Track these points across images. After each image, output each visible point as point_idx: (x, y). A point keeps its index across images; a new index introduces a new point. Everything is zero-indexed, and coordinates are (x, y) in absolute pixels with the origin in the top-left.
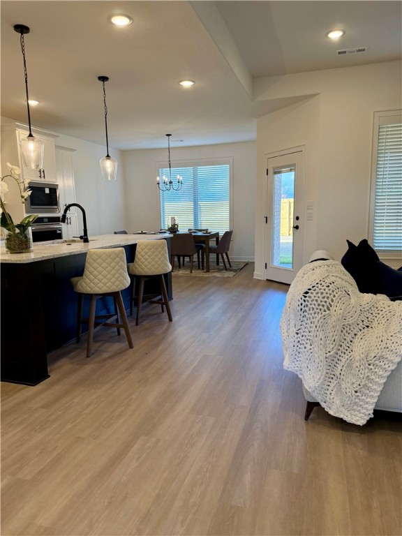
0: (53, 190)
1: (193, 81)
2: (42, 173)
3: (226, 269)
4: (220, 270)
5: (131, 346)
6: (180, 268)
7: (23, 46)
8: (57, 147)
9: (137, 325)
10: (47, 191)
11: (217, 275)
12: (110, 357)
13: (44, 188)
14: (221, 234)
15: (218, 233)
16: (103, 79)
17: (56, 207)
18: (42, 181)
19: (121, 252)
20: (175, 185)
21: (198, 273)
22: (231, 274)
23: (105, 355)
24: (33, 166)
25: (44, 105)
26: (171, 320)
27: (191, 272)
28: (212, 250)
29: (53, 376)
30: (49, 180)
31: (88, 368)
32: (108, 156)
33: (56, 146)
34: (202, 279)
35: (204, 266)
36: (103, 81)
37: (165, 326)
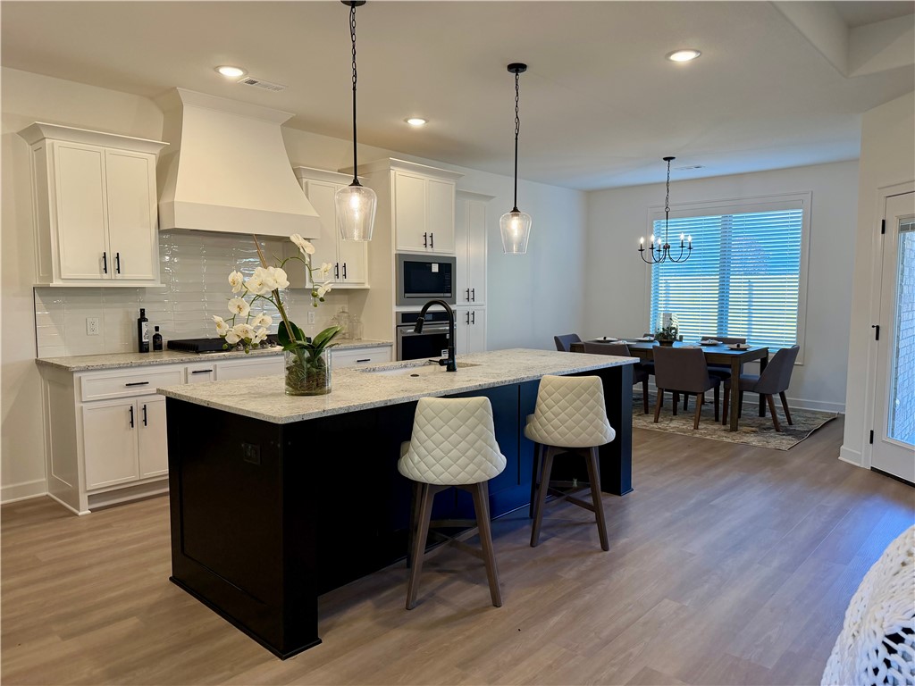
0: (447, 267)
1: (697, 51)
2: (428, 239)
3: (777, 427)
4: (762, 429)
5: (497, 604)
6: (675, 414)
7: (353, 29)
8: (460, 194)
9: (532, 545)
10: (435, 268)
11: (753, 440)
12: (448, 621)
13: (431, 264)
14: (773, 352)
15: (766, 350)
16: (517, 68)
17: (448, 295)
18: (429, 251)
19: (482, 405)
20: (674, 252)
21: (712, 432)
22: (785, 442)
23: (442, 612)
24: (356, 234)
25: (437, 125)
26: (605, 547)
27: (696, 427)
28: (746, 385)
29: (330, 641)
30: (440, 249)
31: (397, 636)
32: (515, 210)
33: (457, 192)
34: (714, 447)
35: (728, 416)
36: (517, 72)
37: (589, 562)
